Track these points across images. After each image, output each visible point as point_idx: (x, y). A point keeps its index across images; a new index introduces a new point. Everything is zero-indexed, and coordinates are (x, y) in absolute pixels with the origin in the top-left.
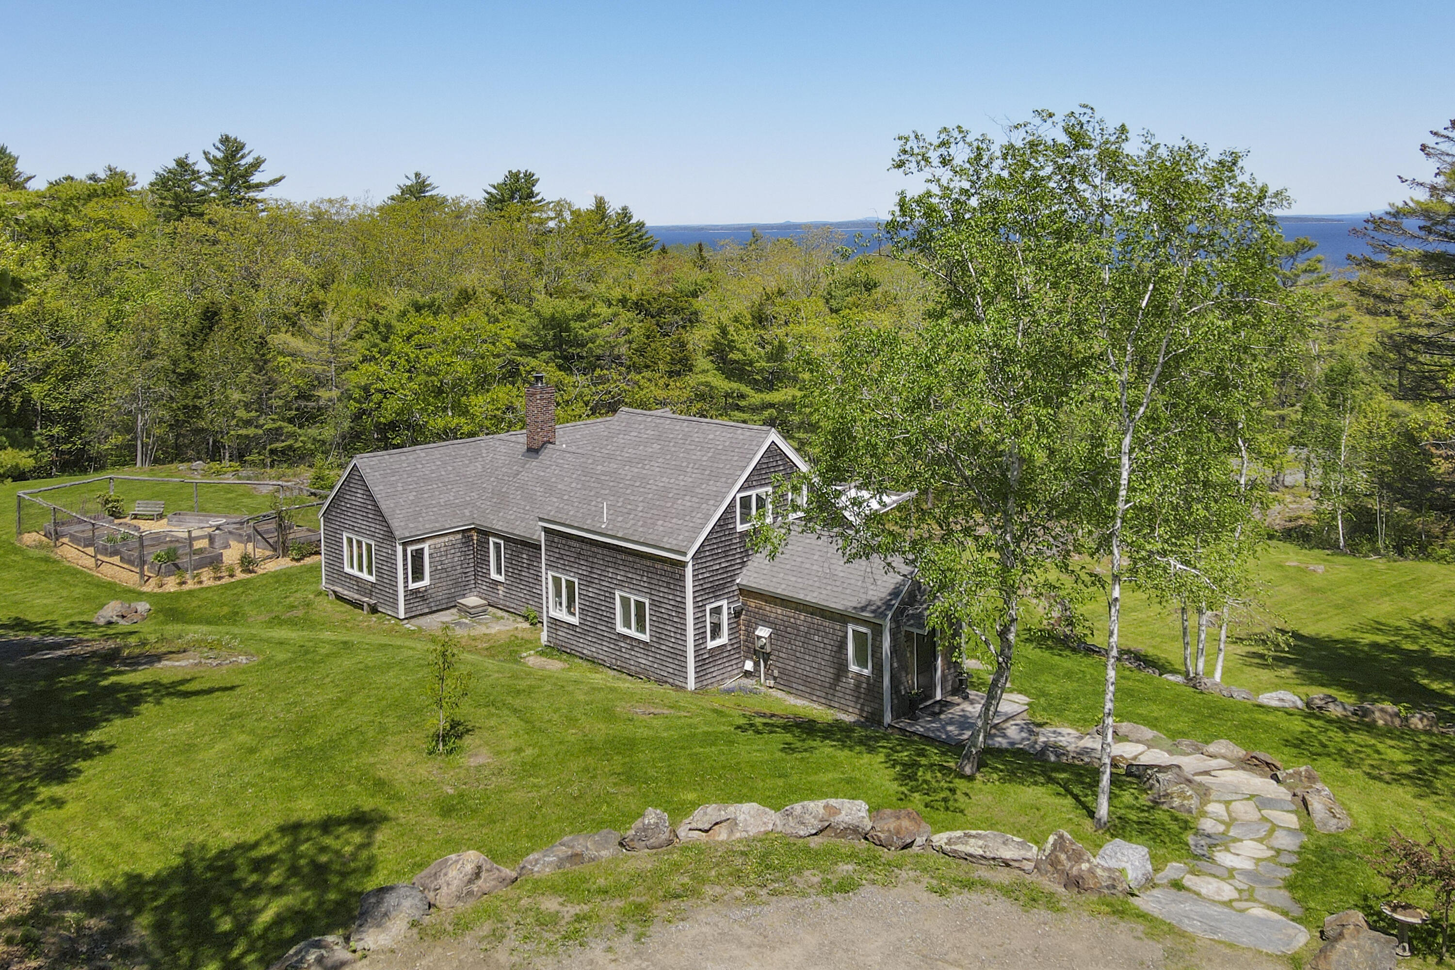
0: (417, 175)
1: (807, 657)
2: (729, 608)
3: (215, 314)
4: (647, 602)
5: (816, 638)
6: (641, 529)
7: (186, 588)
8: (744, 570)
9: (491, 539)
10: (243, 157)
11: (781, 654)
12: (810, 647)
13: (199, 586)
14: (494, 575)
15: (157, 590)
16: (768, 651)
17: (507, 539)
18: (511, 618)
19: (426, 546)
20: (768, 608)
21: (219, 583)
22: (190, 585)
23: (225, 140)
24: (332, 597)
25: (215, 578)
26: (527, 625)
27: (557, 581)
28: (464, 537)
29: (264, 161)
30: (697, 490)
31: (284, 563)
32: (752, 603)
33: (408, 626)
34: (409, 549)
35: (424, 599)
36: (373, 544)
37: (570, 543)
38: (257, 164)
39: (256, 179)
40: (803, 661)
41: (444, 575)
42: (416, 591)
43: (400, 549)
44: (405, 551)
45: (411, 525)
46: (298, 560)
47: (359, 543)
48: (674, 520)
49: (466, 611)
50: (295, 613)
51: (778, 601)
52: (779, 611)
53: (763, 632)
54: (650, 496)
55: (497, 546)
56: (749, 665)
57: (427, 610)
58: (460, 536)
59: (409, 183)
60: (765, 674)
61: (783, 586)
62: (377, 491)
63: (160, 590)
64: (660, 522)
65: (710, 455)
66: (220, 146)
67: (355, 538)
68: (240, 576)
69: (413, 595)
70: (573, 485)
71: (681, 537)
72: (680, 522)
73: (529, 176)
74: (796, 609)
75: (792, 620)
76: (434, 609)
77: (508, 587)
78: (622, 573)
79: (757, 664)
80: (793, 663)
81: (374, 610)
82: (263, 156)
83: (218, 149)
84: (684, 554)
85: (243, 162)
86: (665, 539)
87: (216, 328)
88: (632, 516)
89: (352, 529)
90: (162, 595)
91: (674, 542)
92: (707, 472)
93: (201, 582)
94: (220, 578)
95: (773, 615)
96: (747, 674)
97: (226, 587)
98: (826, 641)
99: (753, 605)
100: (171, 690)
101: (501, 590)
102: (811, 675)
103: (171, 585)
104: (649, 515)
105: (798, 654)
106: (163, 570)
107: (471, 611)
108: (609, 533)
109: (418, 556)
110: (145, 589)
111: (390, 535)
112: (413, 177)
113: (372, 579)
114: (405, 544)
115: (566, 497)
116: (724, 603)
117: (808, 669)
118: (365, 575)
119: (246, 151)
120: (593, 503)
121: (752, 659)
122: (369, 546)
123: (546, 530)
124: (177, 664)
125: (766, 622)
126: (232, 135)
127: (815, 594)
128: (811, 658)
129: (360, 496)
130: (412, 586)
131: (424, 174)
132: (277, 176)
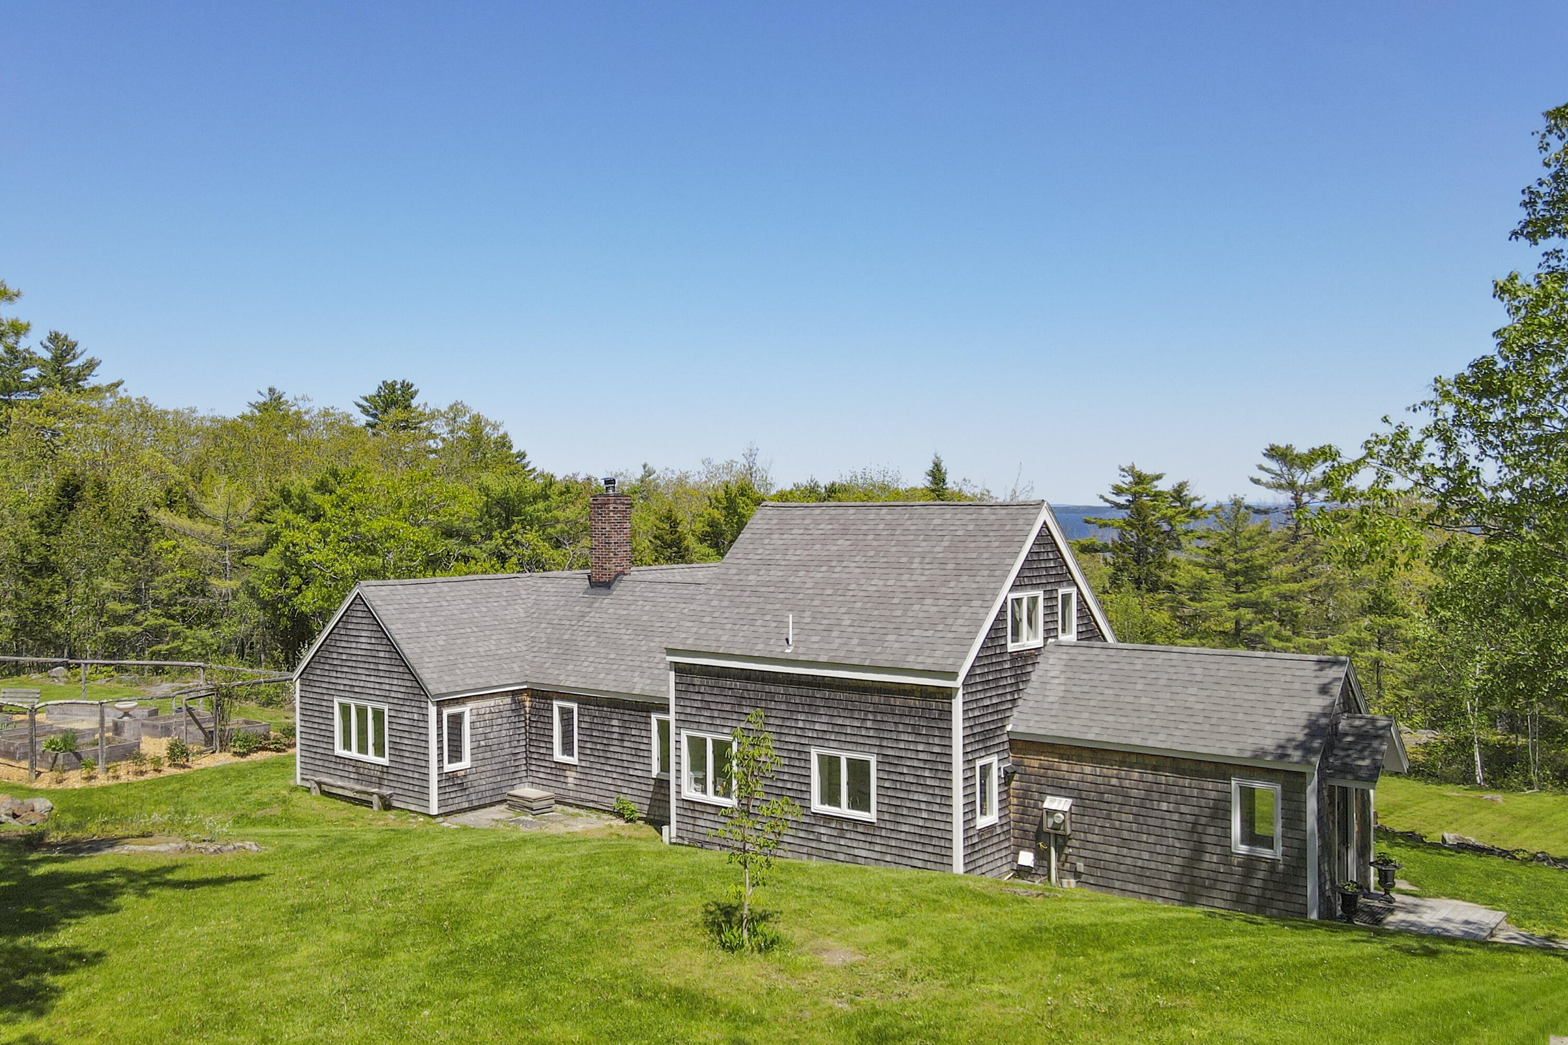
0: (271, 390)
1: (1144, 838)
2: (999, 769)
3: (77, 488)
4: (873, 760)
5: (1164, 806)
6: (859, 649)
7: (95, 783)
8: (1015, 712)
9: (556, 704)
10: (74, 357)
11: (1090, 837)
12: (1151, 821)
13: (115, 782)
14: (558, 756)
15: (54, 786)
16: (1069, 832)
17: (585, 701)
18: (594, 816)
19: (466, 710)
20: (1064, 767)
21: (142, 778)
22: (102, 780)
23: (55, 338)
24: (316, 792)
25: (136, 773)
26: (621, 822)
27: (697, 746)
28: (513, 699)
29: (98, 364)
30: (943, 590)
31: (224, 759)
32: (1033, 762)
33: (446, 824)
34: (446, 712)
35: (463, 788)
36: (386, 708)
37: (722, 683)
38: (91, 366)
39: (91, 382)
40: (1135, 845)
41: (488, 755)
42: (452, 776)
43: (433, 710)
44: (440, 714)
45: (447, 678)
46: (243, 755)
47: (362, 712)
48: (916, 632)
49: (525, 806)
50: (268, 812)
51: (1086, 754)
52: (1088, 770)
53: (1059, 804)
54: (859, 605)
55: (566, 714)
56: (1026, 858)
57: (466, 805)
58: (508, 700)
59: (262, 400)
60: (1059, 870)
61: (1097, 730)
62: (397, 630)
63: (60, 787)
64: (891, 637)
65: (946, 544)
66: (48, 344)
67: (353, 703)
68: (168, 771)
69: (450, 780)
70: (715, 603)
71: (938, 654)
72: (930, 633)
73: (406, 387)
74: (1122, 763)
75: (1114, 781)
76: (476, 803)
77: (585, 773)
78: (824, 719)
79: (1042, 856)
80: (1114, 850)
81: (387, 806)
82: (97, 357)
83: (46, 347)
84: (953, 675)
85: (74, 364)
86: (911, 658)
87: (78, 505)
88: (835, 634)
89: (351, 691)
90: (65, 792)
91: (930, 660)
92: (950, 566)
93: (118, 777)
94: (142, 773)
95: (1073, 777)
96: (1022, 872)
97: (153, 783)
98: (1183, 809)
99: (1036, 764)
100: (156, 879)
101: (571, 775)
102: (1153, 865)
103: (75, 780)
104: (867, 630)
105: (1125, 835)
106: (60, 761)
107: (535, 805)
108: (802, 658)
109: (456, 720)
110: (37, 785)
111: (419, 689)
112: (266, 392)
113: (385, 761)
114: (440, 704)
115: (707, 619)
116: (994, 759)
117: (1146, 856)
118: (371, 757)
119: (78, 350)
120: (759, 623)
121: (1028, 848)
122: (378, 715)
123: (680, 669)
124: (151, 848)
125: (1061, 789)
126: (63, 332)
127: (1162, 737)
128: (1152, 839)
129: (365, 639)
130: (448, 767)
131: (279, 389)
132: (115, 381)
